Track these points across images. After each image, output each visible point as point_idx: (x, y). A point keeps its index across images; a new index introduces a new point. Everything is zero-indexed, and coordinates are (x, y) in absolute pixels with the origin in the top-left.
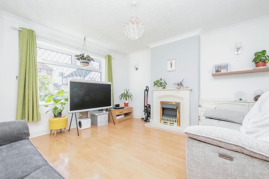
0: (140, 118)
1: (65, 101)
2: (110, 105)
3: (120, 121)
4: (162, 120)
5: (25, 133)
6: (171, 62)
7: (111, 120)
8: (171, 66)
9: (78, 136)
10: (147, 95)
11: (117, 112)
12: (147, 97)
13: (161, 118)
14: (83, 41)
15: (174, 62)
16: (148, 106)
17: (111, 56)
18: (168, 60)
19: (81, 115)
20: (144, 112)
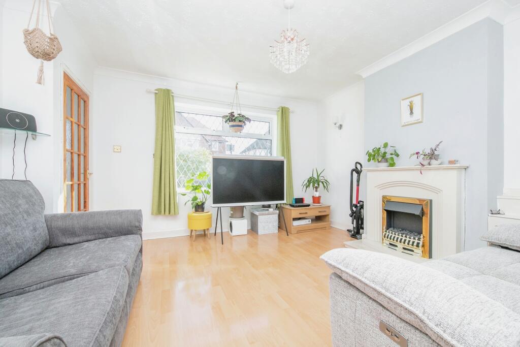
0: (345, 229)
1: (208, 189)
2: (282, 199)
3: (301, 231)
4: (385, 237)
5: (136, 227)
6: (411, 103)
7: (282, 225)
8: (412, 113)
9: (222, 244)
10: (358, 181)
11: (296, 212)
12: (358, 185)
13: (384, 234)
14: (234, 91)
15: (417, 101)
16: (358, 205)
17: (288, 109)
18: (403, 100)
19: (232, 212)
20: (351, 216)
